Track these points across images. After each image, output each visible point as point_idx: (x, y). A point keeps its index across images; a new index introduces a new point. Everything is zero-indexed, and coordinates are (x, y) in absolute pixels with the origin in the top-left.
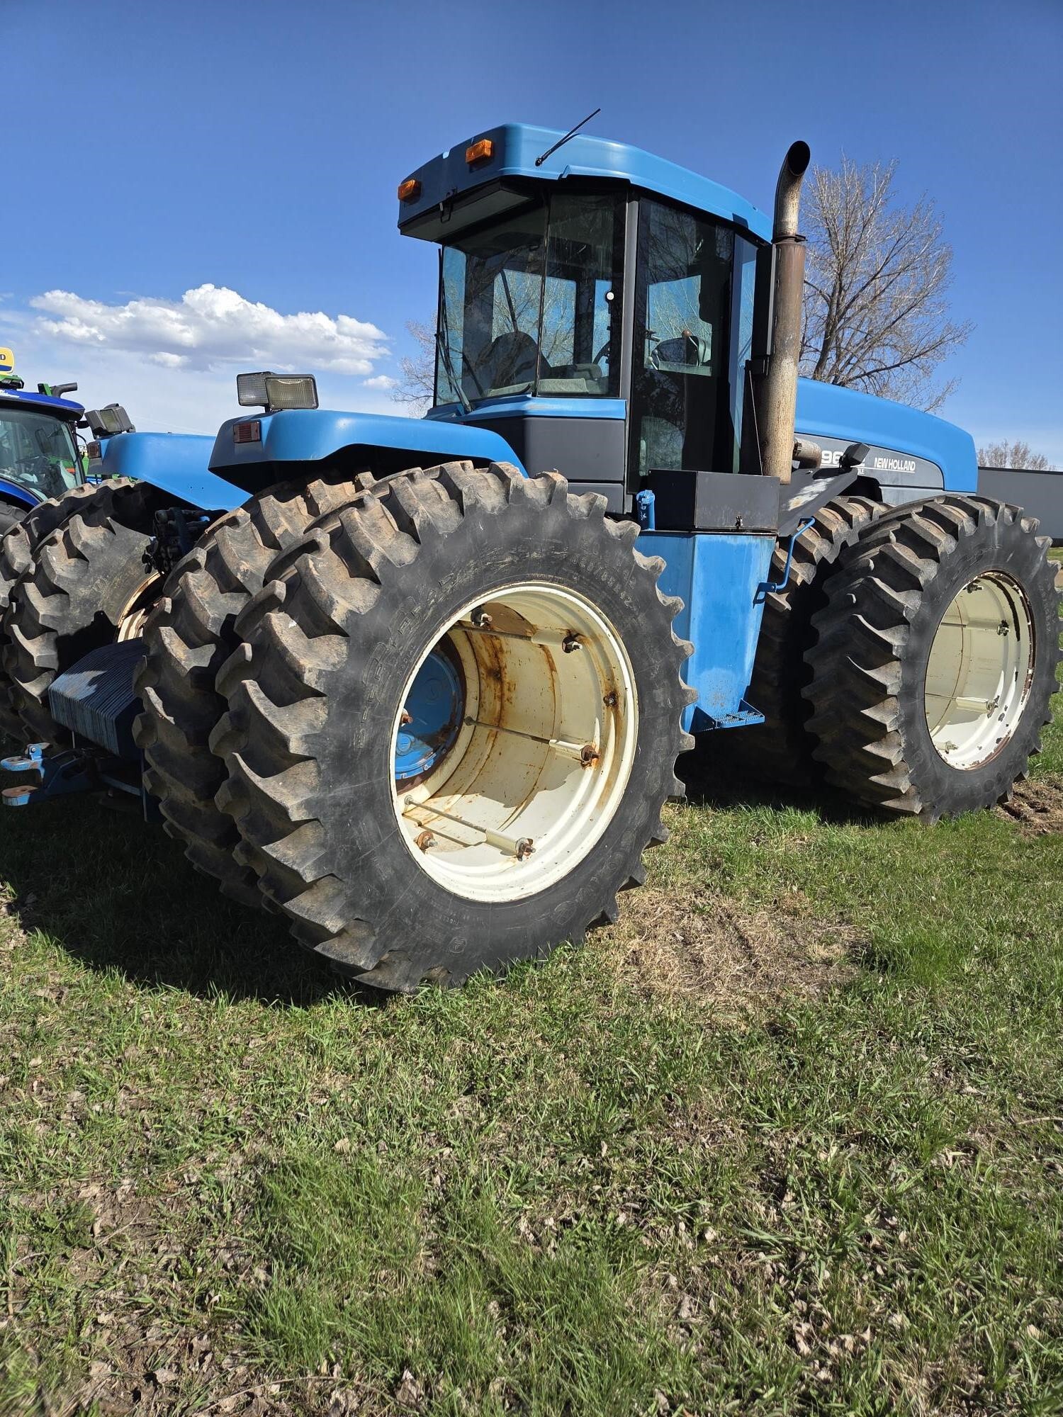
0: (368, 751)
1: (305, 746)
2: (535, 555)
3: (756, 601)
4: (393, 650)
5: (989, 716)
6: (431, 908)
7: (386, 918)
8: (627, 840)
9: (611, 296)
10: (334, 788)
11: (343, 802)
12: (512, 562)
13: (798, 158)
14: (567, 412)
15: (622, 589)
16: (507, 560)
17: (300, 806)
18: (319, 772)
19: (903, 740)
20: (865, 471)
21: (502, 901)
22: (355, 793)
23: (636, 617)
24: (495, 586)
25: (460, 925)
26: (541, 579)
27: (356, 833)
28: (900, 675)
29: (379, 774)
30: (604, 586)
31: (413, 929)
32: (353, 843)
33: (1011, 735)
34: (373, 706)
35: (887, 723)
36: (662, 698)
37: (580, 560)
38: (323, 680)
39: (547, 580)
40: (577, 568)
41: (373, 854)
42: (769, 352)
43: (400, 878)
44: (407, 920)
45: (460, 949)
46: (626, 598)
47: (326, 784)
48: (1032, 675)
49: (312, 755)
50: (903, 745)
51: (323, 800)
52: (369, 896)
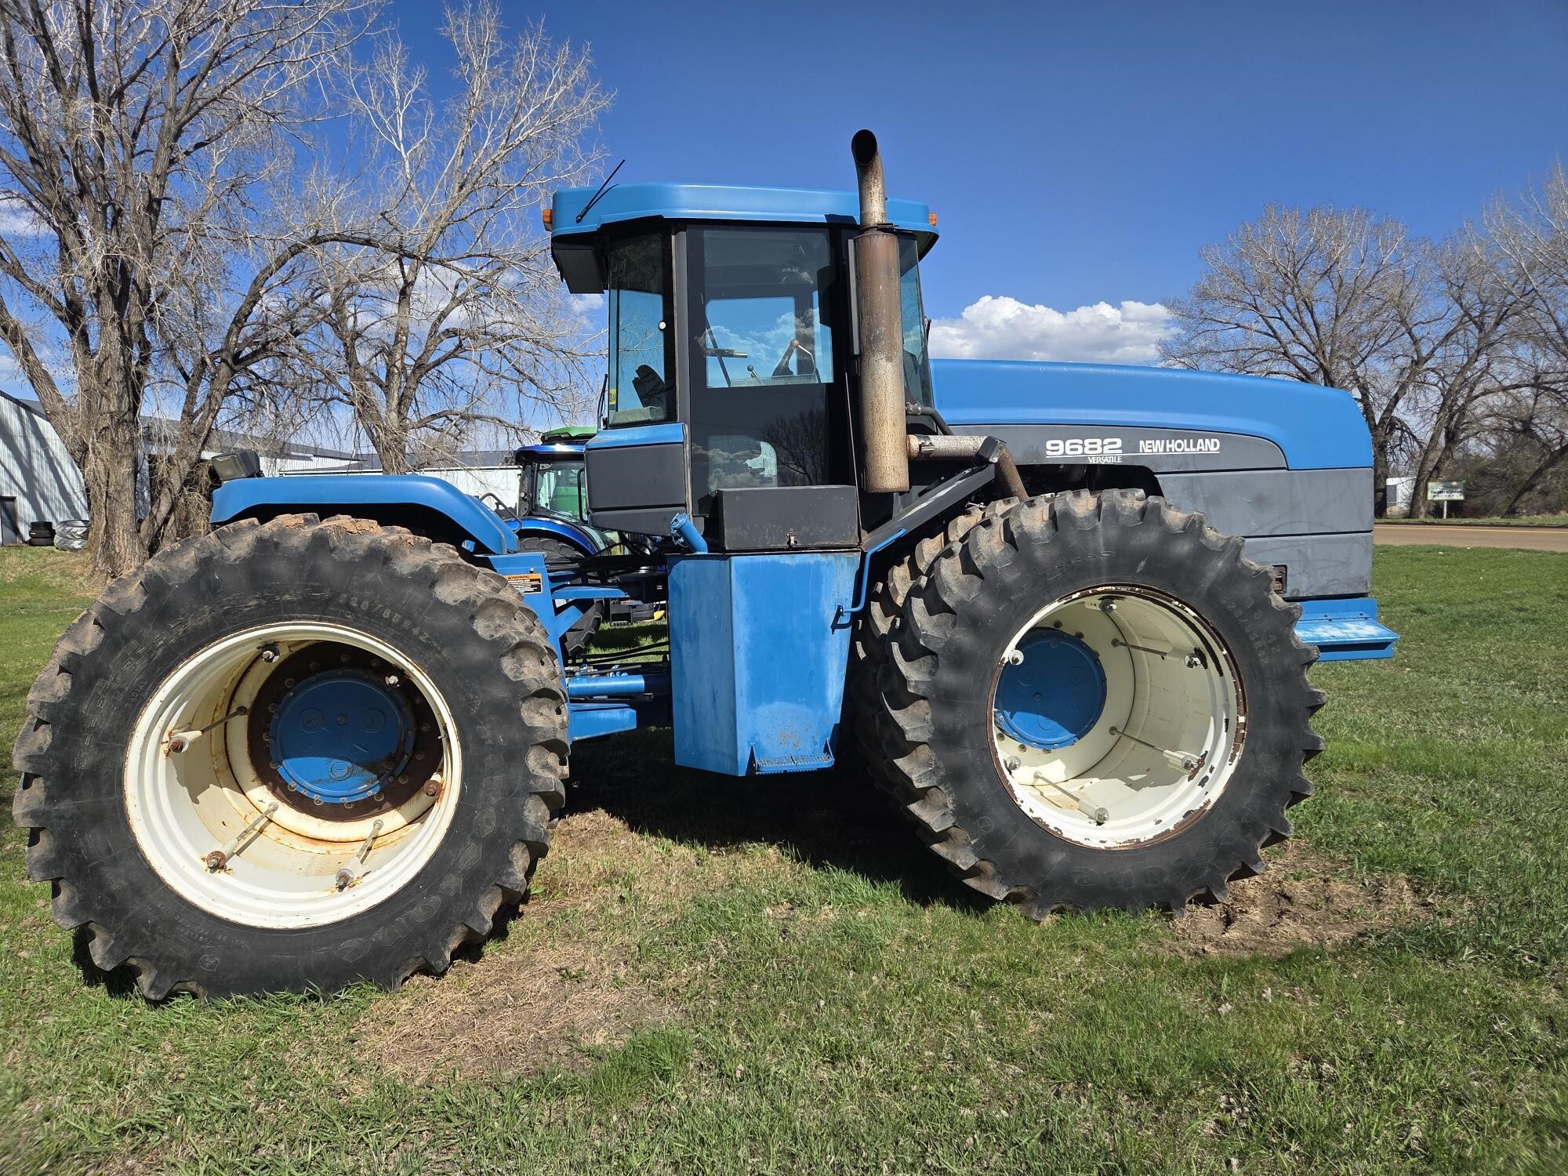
0: (94, 773)
1: (29, 765)
2: (287, 597)
3: (835, 626)
4: (115, 686)
5: (1190, 779)
6: (176, 923)
7: (121, 925)
8: (452, 883)
9: (663, 325)
10: (58, 802)
11: (67, 816)
12: (259, 606)
13: (865, 148)
14: (623, 441)
15: (414, 625)
16: (251, 603)
17: (25, 815)
18: (47, 787)
19: (949, 800)
20: (1123, 458)
21: (276, 927)
22: (79, 808)
23: (439, 652)
24: (240, 629)
25: (212, 944)
26: (299, 619)
27: (82, 844)
28: (928, 717)
29: (110, 793)
30: (389, 622)
31: (154, 940)
32: (79, 852)
33: (1209, 808)
34: (95, 733)
35: (914, 777)
36: (489, 734)
37: (349, 599)
38: (46, 710)
39: (314, 619)
40: (347, 606)
41: (102, 864)
42: (856, 352)
43: (137, 891)
44: (144, 930)
45: (211, 967)
46: (421, 633)
47: (50, 798)
48: (1245, 724)
49: (37, 772)
50: (951, 807)
51: (49, 812)
52: (100, 902)
